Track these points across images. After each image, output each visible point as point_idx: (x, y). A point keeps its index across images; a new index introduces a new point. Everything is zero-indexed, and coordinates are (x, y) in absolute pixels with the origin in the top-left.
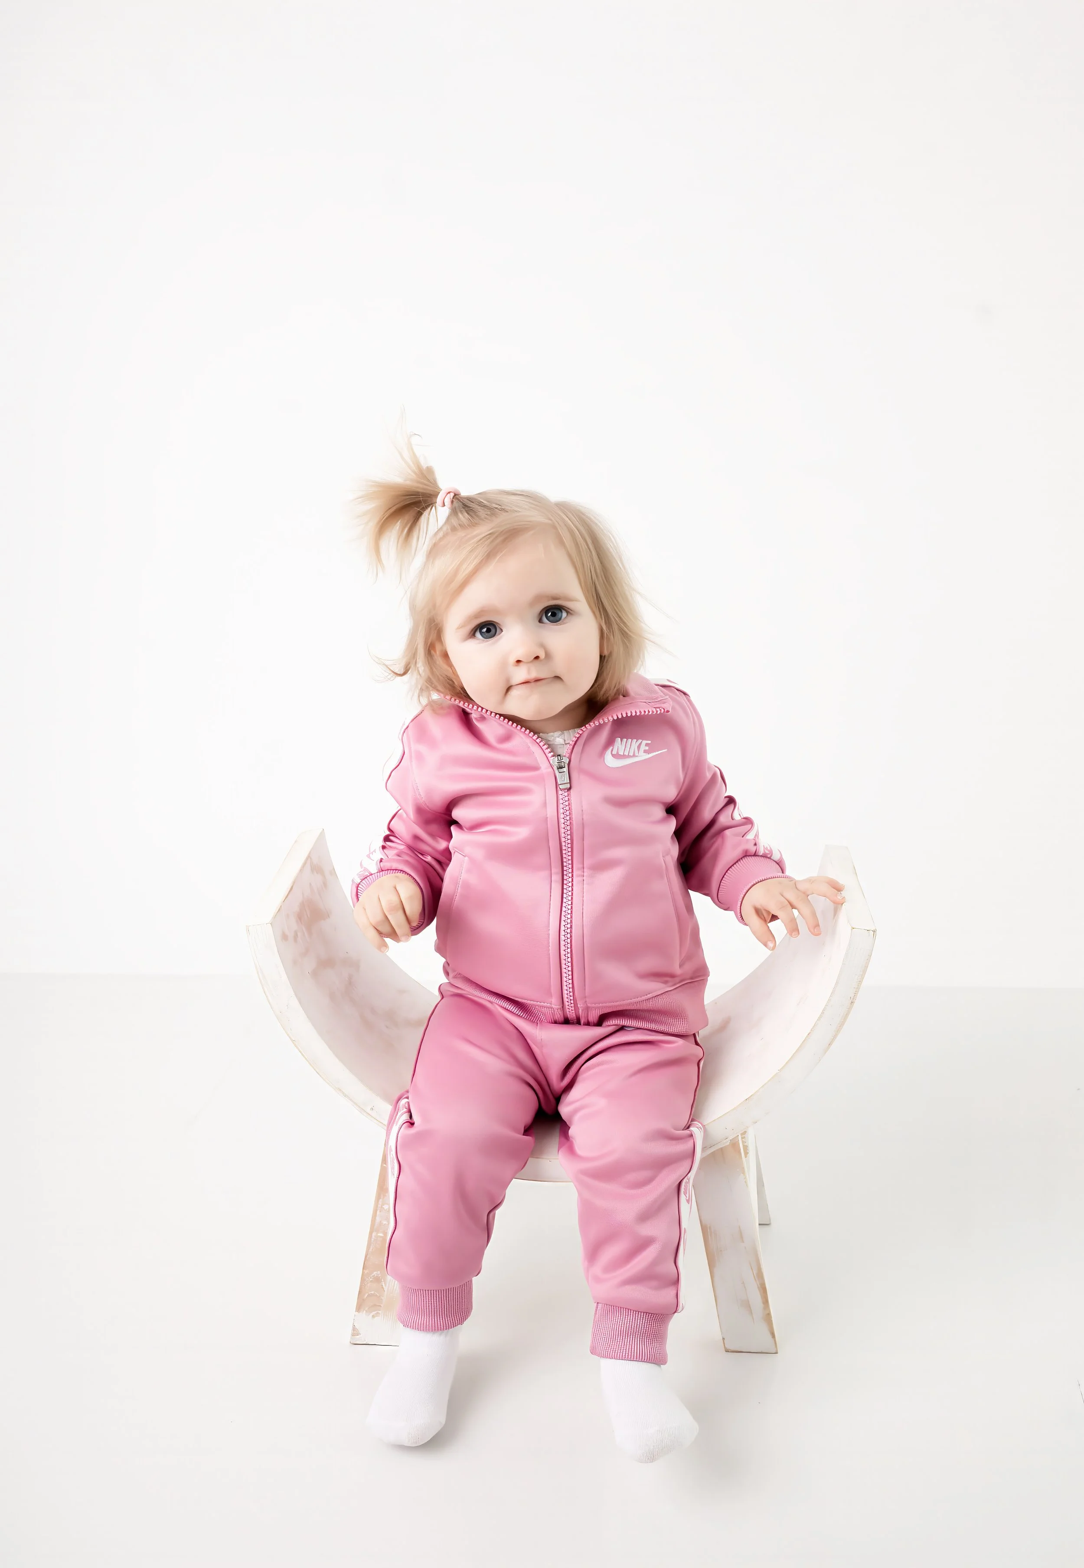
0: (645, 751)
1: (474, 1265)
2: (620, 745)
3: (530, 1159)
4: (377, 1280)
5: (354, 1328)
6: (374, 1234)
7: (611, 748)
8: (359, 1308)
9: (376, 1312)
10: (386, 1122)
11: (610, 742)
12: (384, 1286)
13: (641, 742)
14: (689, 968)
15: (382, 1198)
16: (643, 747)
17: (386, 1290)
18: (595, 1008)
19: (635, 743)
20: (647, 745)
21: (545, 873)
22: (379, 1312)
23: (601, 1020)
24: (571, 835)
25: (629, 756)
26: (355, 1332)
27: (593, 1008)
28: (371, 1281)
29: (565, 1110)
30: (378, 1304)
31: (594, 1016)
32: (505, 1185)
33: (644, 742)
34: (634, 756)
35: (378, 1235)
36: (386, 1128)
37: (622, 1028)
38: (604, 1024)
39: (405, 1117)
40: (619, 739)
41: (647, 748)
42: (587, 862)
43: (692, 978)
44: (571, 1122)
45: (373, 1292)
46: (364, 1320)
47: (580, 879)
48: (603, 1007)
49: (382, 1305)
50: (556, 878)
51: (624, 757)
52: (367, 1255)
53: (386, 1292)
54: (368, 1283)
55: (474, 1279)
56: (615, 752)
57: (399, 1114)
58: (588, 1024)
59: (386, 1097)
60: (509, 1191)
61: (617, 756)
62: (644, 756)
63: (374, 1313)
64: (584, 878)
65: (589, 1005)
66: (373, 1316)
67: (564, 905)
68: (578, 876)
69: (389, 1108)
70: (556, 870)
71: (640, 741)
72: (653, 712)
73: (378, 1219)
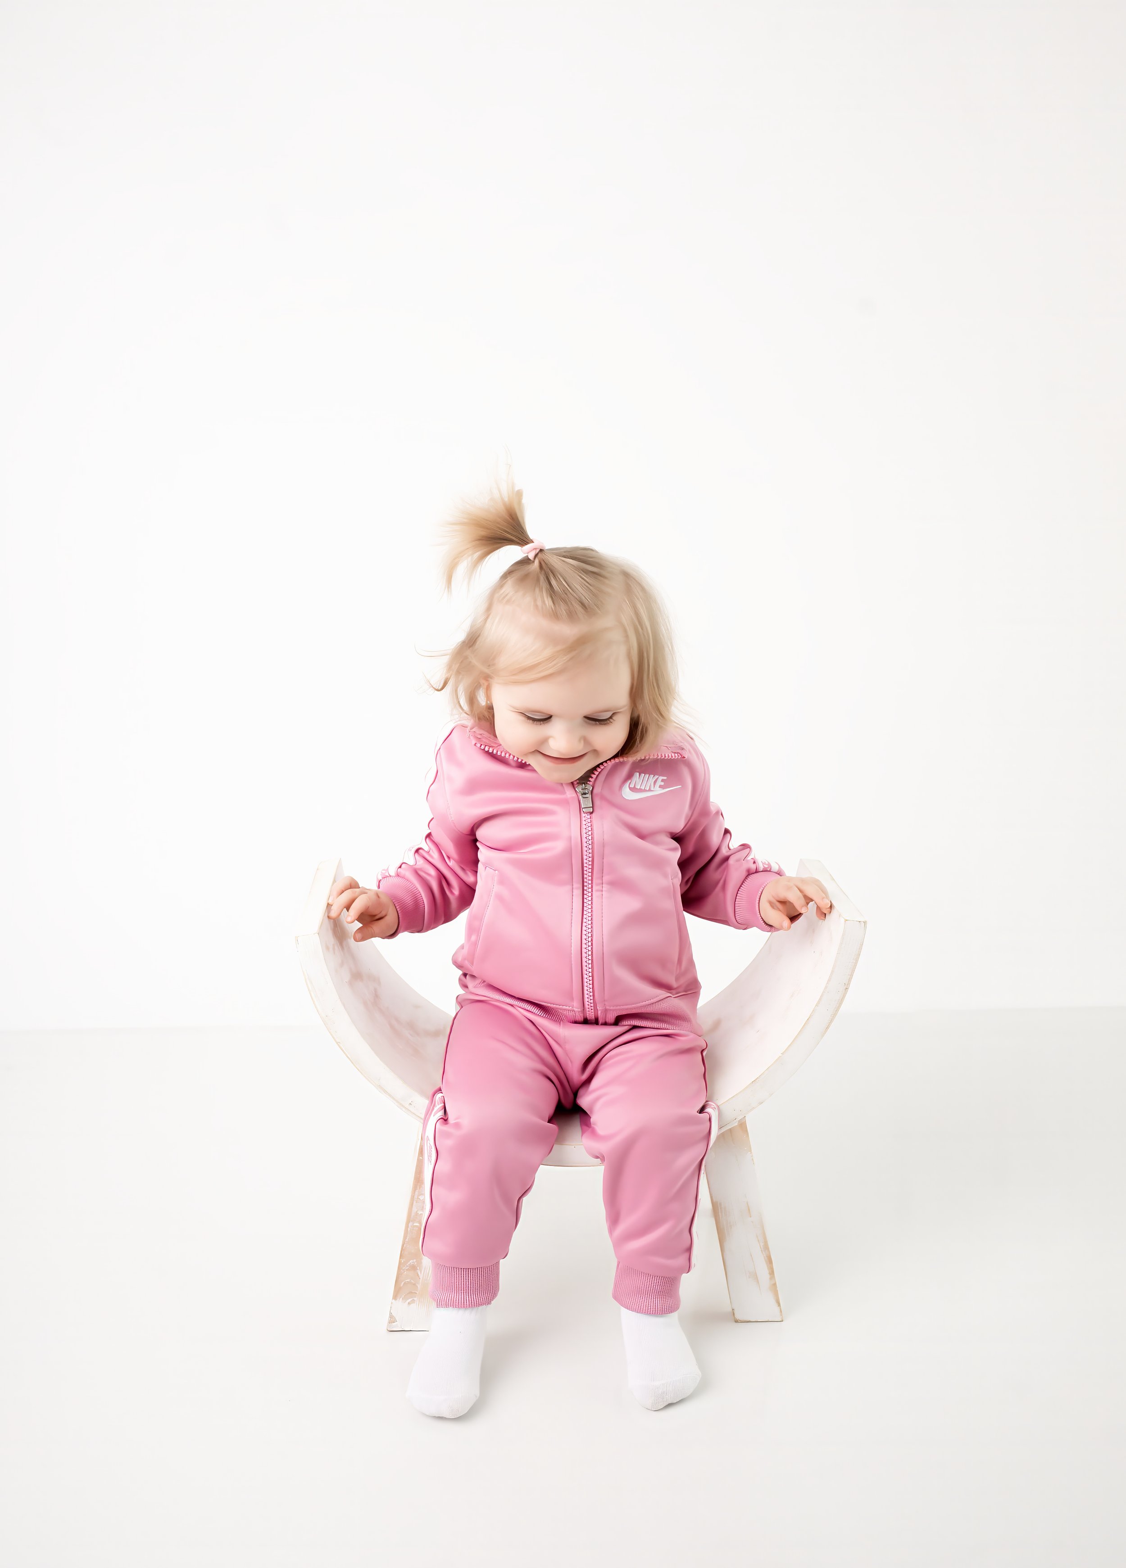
0: (660, 787)
1: (502, 1248)
2: (638, 780)
3: (555, 1147)
4: (414, 1268)
5: (391, 1316)
6: (410, 1224)
7: (630, 781)
8: (395, 1297)
9: (412, 1299)
10: (423, 1116)
11: (629, 776)
12: (419, 1274)
13: (658, 778)
14: (683, 981)
15: (418, 1188)
16: (659, 783)
17: (421, 1276)
18: (613, 1010)
19: (652, 779)
20: (663, 781)
21: (569, 887)
22: (414, 1299)
23: (618, 1021)
24: (593, 853)
25: (645, 791)
26: (392, 1320)
27: (611, 1010)
28: (407, 1270)
29: (584, 1101)
30: (413, 1292)
31: (611, 1018)
32: (535, 1170)
33: (661, 778)
34: (650, 790)
35: (415, 1224)
36: (422, 1121)
37: (635, 1027)
38: (620, 1024)
39: (441, 1114)
40: (638, 773)
41: (662, 784)
42: (605, 878)
43: (686, 991)
44: (591, 1110)
45: (408, 1280)
46: (401, 1308)
47: (600, 893)
48: (619, 1010)
49: (417, 1292)
50: (578, 892)
51: (640, 790)
52: (404, 1243)
53: (421, 1279)
54: (404, 1271)
55: (501, 1261)
56: (632, 786)
57: (436, 1109)
58: (605, 1024)
59: (422, 1093)
60: (538, 1175)
61: (633, 789)
62: (658, 791)
63: (409, 1300)
64: (603, 893)
65: (608, 1007)
66: (409, 1303)
67: (585, 916)
68: (597, 891)
69: (426, 1102)
70: (577, 885)
71: (656, 777)
72: (672, 757)
73: (414, 1209)
